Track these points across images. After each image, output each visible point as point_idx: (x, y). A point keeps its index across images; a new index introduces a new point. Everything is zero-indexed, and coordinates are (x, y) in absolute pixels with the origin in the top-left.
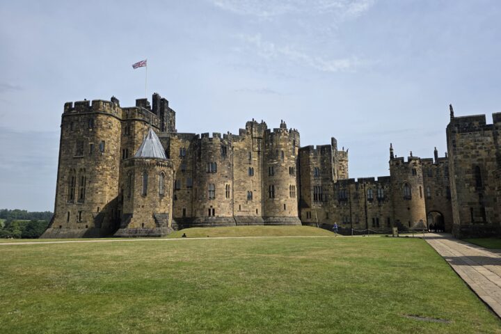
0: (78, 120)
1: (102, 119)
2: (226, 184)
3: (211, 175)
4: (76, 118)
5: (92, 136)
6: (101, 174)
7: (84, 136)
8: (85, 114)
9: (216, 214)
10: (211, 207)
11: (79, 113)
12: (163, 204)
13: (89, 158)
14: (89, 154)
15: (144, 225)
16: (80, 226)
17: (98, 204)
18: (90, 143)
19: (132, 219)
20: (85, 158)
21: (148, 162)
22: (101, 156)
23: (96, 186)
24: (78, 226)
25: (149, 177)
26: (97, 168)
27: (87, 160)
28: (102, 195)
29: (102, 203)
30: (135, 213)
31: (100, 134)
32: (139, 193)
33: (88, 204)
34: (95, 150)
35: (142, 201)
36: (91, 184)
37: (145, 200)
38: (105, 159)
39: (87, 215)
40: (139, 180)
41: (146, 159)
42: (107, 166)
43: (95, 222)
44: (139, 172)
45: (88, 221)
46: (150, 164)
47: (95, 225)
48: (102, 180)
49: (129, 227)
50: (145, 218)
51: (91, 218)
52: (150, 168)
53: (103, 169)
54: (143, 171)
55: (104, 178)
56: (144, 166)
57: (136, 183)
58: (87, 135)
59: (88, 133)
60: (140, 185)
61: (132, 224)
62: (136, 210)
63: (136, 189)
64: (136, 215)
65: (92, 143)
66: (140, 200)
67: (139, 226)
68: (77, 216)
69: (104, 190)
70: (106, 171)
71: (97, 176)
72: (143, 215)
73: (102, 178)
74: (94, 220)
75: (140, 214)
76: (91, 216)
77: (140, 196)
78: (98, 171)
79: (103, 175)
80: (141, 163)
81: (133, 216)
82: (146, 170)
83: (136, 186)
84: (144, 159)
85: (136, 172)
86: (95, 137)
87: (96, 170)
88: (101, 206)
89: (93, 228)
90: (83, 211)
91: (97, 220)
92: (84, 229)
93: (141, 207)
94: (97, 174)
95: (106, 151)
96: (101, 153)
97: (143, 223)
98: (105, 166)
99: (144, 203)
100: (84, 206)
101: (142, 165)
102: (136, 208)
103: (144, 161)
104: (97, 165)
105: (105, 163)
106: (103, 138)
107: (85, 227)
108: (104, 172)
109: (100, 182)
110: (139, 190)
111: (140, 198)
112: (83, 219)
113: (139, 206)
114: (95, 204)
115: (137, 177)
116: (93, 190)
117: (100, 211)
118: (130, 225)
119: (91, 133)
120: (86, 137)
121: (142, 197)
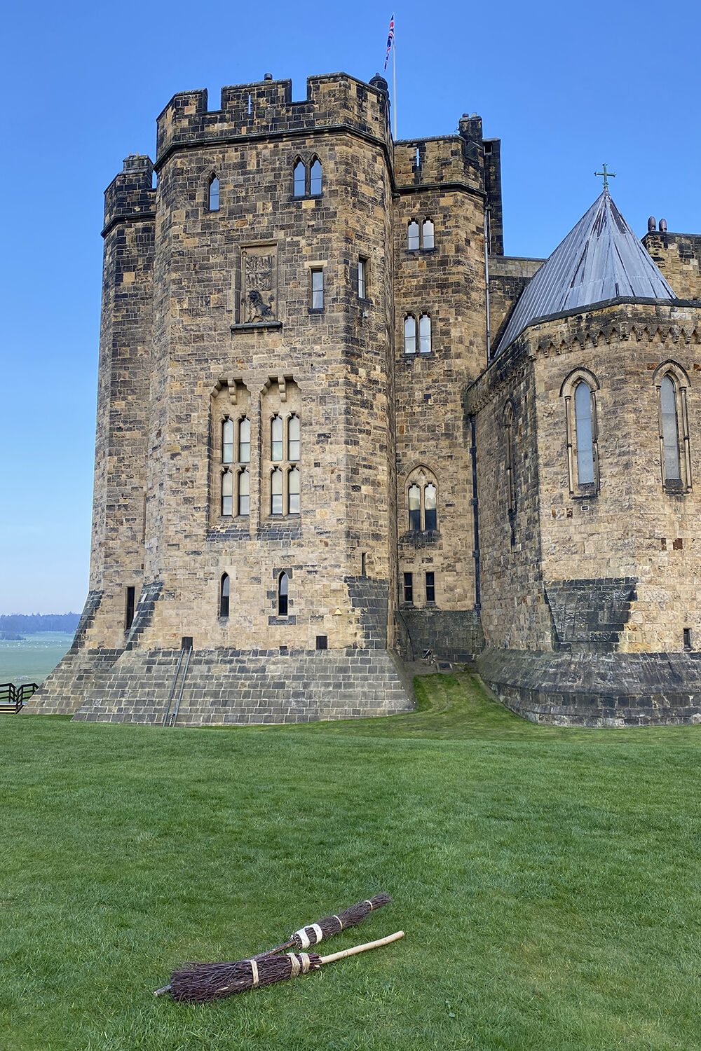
0: (242, 165)
1: (355, 159)
4: (233, 155)
5: (317, 230)
6: (365, 404)
7: (280, 235)
8: (277, 138)
11: (244, 132)
13: (310, 329)
14: (311, 311)
15: (692, 636)
16: (289, 637)
17: (364, 541)
18: (308, 264)
19: (633, 607)
20: (291, 330)
21: (686, 322)
22: (360, 324)
23: (353, 456)
24: (278, 638)
25: (689, 399)
26: (352, 378)
27: (301, 339)
28: (373, 500)
29: (376, 537)
30: (643, 579)
31: (352, 223)
32: (652, 478)
33: (323, 537)
34: (338, 294)
35: (674, 517)
36: (327, 447)
37: (685, 510)
38: (376, 340)
39: (317, 587)
40: (646, 411)
41: (672, 310)
42: (382, 371)
43: (363, 621)
44: (642, 373)
45: (328, 617)
46: (695, 331)
47: (367, 636)
48: (372, 430)
49: (625, 647)
50: (695, 603)
51: (342, 604)
52: (693, 352)
53: (370, 381)
54: (663, 368)
55: (378, 423)
56: (663, 342)
57: (635, 426)
58: (290, 227)
59: (298, 218)
60: (657, 439)
61: (638, 634)
62: (650, 560)
63: (636, 455)
64: (651, 587)
65: (324, 263)
66: (662, 509)
67: (672, 641)
68: (270, 594)
69: (379, 477)
70: (380, 391)
71: (354, 415)
72: (685, 589)
73: (368, 423)
74: (358, 612)
75: (671, 582)
76: (340, 594)
77: (659, 494)
78: (357, 392)
79: (372, 408)
80: (655, 326)
81: (638, 592)
82: (675, 363)
83: (636, 443)
84: (668, 309)
85: (631, 373)
86: (334, 236)
87: (348, 383)
88: (372, 548)
89: (355, 647)
90: (300, 567)
91: (371, 612)
92: (310, 653)
93: (670, 547)
94: (353, 404)
95: (378, 303)
96: (362, 311)
97: (687, 625)
98: (378, 368)
99: (681, 526)
100: (302, 546)
101: (656, 338)
102: (651, 551)
103: (667, 319)
104: (352, 364)
105: (376, 354)
106: (362, 244)
107: (313, 645)
108: (374, 395)
109: (363, 439)
110: (650, 461)
111: (658, 500)
112: (303, 606)
113: (663, 541)
114: (352, 537)
115: (636, 396)
116: (343, 475)
117: (373, 570)
118: (630, 637)
119: (313, 218)
120: (288, 239)
121: (670, 494)
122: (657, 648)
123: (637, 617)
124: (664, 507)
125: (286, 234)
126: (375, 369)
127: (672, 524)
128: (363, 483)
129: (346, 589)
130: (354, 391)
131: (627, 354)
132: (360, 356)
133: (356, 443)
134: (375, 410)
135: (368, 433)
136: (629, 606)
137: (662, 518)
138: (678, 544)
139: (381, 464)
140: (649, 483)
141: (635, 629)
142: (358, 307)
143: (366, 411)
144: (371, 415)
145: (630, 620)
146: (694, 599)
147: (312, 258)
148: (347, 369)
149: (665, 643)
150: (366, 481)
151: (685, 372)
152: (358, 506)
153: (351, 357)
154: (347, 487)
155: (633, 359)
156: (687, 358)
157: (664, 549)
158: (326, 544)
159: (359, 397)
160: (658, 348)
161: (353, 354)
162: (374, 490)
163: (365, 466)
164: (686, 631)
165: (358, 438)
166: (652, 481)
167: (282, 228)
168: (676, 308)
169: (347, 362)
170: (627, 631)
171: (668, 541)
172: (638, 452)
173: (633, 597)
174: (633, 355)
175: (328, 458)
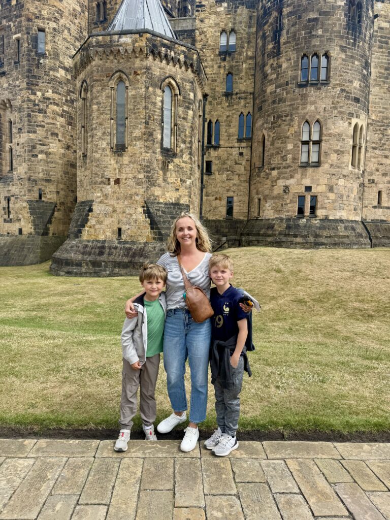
2: (354, 121)
3: (311, 91)
5: (17, 16)
6: (40, 111)
7: (4, 22)
9: (320, 213)
10: (308, 189)
12: (172, 178)
13: (15, 73)
14: (15, 63)
15: (122, 232)
16: (10, 229)
17: (40, 183)
18: (14, 37)
19: (90, 216)
20: (8, 74)
21: (127, 44)
22: (38, 67)
23: (33, 139)
24: (6, 229)
25: (130, 94)
26: (32, 97)
27: (12, 78)
28: (47, 162)
29: (48, 181)
30: (97, 200)
31: (32, 9)
32: (105, 143)
33: (20, 181)
34: (24, 52)
35: (116, 166)
36: (21, 135)
37: (123, 162)
38: (49, 75)
39: (18, 205)
40: (104, 103)
41: (120, 37)
42: (53, 92)
43: (34, 222)
44: (103, 80)
45: (22, 219)
46: (133, 50)
47: (35, 229)
48: (46, 125)
49: (85, 236)
50: (124, 215)
51: (26, 214)
52: (134, 64)
53: (44, 98)
54: (115, 75)
55: (49, 121)
56: (116, 59)
57: (97, 113)
58: (7, 17)
59: (10, 11)
60: (108, 120)
61: (92, 230)
62: (101, 190)
63: (96, 130)
64: (101, 205)
65: (19, 35)
66: (109, 161)
67: (110, 234)
68: (4, 208)
69: (50, 150)
70: (51, 103)
71: (33, 117)
72: (120, 206)
73: (43, 121)
74: (32, 218)
75: (111, 202)
76: (26, 209)
77: (108, 152)
78: (35, 105)
79: (45, 113)
80: (108, 49)
81: (93, 207)
82: (122, 72)
83: (97, 123)
84: (116, 37)
85: (96, 81)
86: (23, 18)
87: (29, 100)
88: (45, 186)
89: (31, 234)
90: (13, 196)
91: (38, 217)
92: (16, 236)
93: (112, 183)
94: (33, 111)
95: (50, 54)
96: (39, 60)
97: (120, 226)
98: (50, 91)
99: (119, 171)
100: (13, 185)
101: (112, 58)
102: (101, 186)
103: (116, 43)
104: (32, 90)
105: (48, 83)
106: (40, 21)
107: (17, 233)
108: (47, 106)
109: (39, 130)
110: (104, 133)
111: (108, 156)
112: (14, 214)
113: (109, 179)
114: (32, 181)
115: (98, 94)
116: (26, 148)
117: (45, 197)
118: (88, 231)
119: (15, 11)
120: (7, 24)
121: (115, 152)
122: (102, 237)
123: (92, 221)
124: (111, 161)
125: (6, 22)
126: (48, 92)
127: (115, 169)
128: (39, 153)
129: (28, 207)
130: (34, 104)
131: (95, 69)
132: (37, 85)
133: (35, 132)
134: (48, 114)
135: (43, 126)
136: (88, 215)
137: (109, 166)
138: (117, 181)
139: (51, 143)
140: (103, 146)
141: (91, 227)
142: (37, 58)
143: (41, 115)
144: (45, 117)
145: (89, 223)
146: (124, 212)
147: (16, 33)
148: (28, 93)
149: (106, 235)
150: (41, 152)
151: (127, 77)
152: (36, 165)
153: (31, 86)
154: (28, 155)
155: (98, 72)
156: (130, 68)
157: (109, 184)
158: (21, 185)
159: (37, 107)
160: (113, 64)
161: (32, 84)
162: (47, 156)
163: (41, 144)
164: (120, 229)
165: (36, 129)
166: (104, 144)
167: (4, 18)
168: (122, 35)
169: (28, 89)
170: (86, 228)
171: (111, 180)
172: (98, 128)
173: (91, 210)
174: (98, 69)
175: (22, 141)
